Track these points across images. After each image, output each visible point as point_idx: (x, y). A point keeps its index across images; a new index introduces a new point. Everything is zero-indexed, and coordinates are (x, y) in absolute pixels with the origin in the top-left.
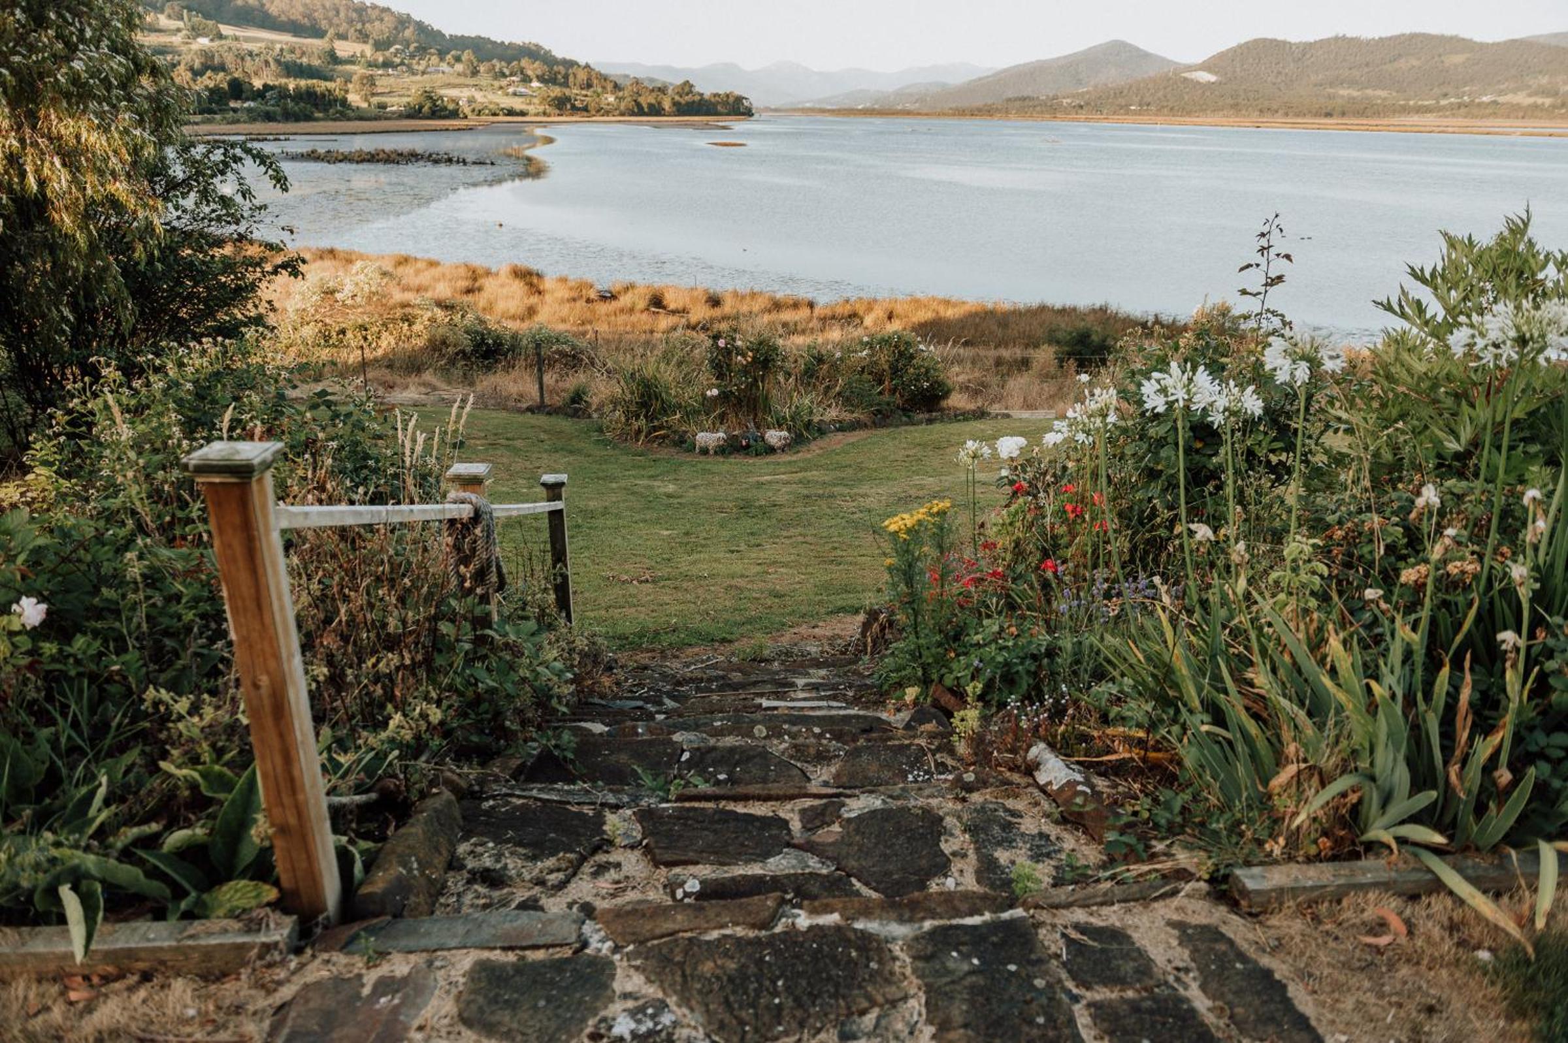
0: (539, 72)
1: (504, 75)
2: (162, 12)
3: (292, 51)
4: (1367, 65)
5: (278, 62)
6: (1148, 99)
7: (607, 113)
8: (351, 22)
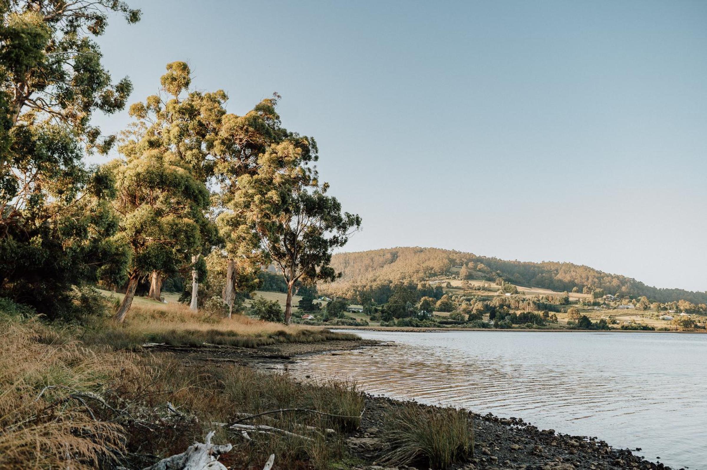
0: (688, 307)
2: (494, 282)
3: (547, 299)
5: (534, 303)
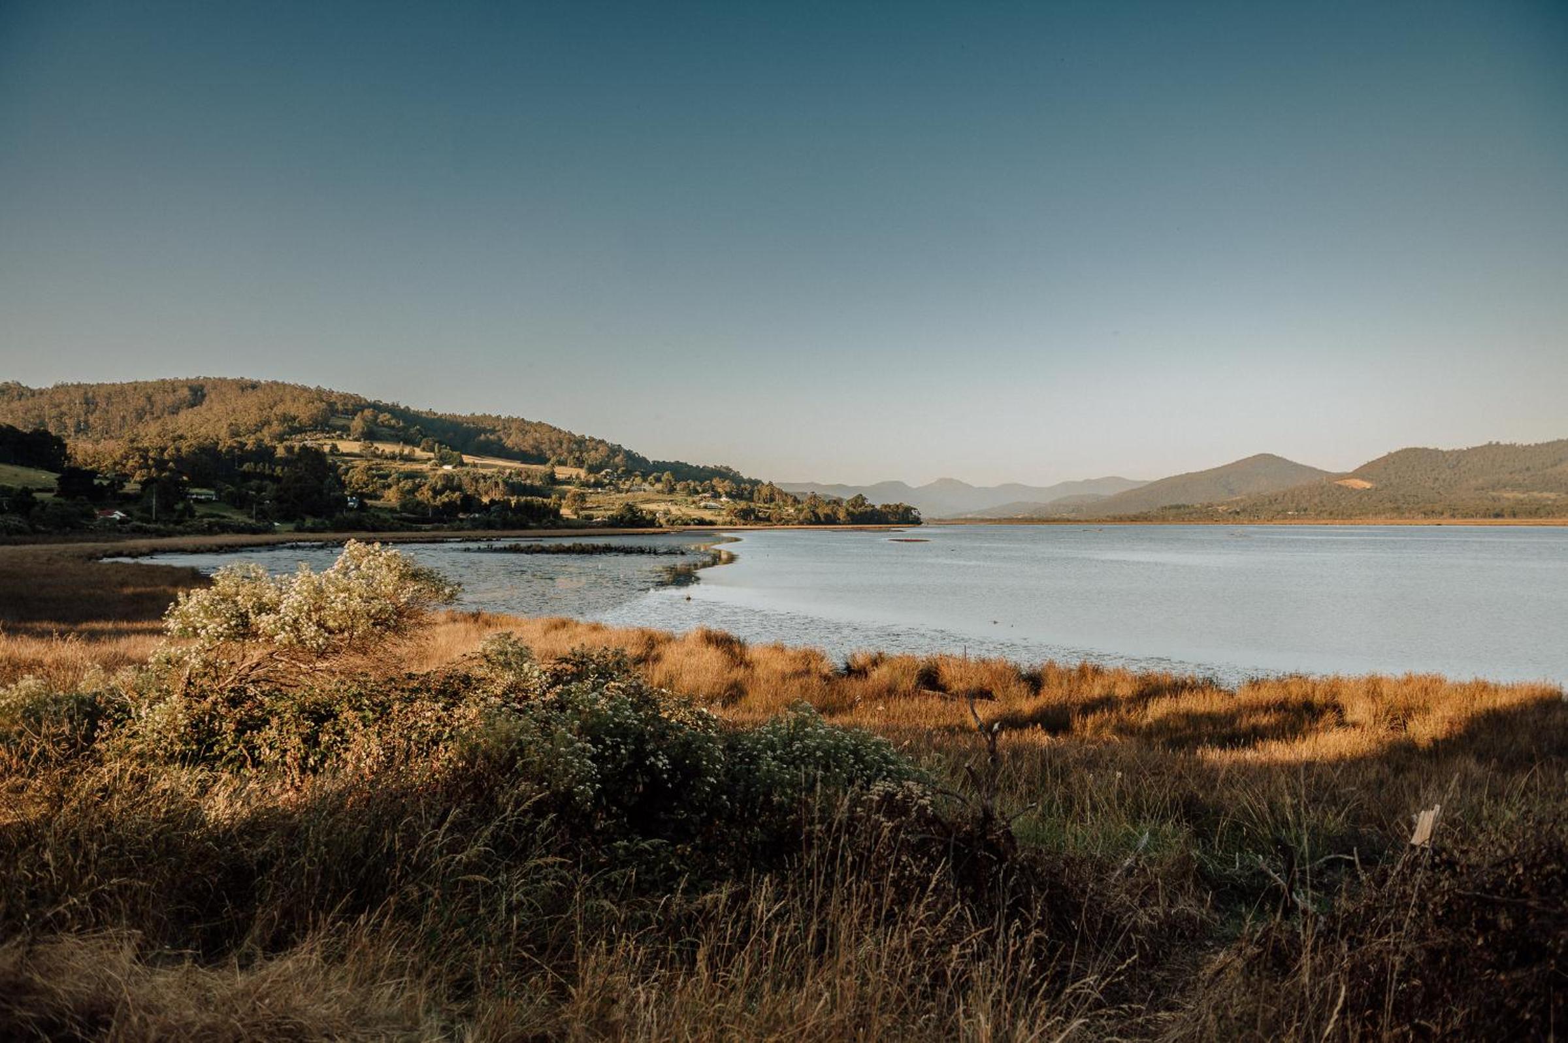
0: (728, 489)
1: (697, 493)
2: (418, 447)
3: (519, 475)
4: (1528, 469)
5: (506, 483)
6: (1304, 505)
7: (787, 522)
8: (571, 452)
